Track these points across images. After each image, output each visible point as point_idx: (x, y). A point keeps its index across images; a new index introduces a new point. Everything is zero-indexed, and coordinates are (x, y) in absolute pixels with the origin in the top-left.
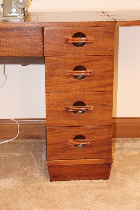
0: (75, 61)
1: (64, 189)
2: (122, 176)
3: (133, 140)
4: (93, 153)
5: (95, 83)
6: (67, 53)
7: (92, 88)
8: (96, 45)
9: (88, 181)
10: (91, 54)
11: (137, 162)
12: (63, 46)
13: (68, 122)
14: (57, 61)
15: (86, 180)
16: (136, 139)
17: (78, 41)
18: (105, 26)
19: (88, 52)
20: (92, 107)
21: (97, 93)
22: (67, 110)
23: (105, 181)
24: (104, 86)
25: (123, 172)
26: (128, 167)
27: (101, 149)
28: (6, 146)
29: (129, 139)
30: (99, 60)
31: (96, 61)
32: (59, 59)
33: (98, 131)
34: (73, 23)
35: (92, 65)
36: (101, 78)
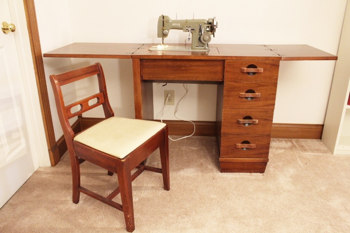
0: (247, 86)
1: (232, 180)
2: (274, 171)
3: (278, 140)
4: (255, 154)
5: (261, 103)
6: (241, 80)
7: (258, 106)
9: (249, 174)
10: (260, 81)
11: (284, 159)
12: (239, 74)
13: (238, 131)
14: (233, 85)
15: (248, 172)
16: (280, 139)
17: (250, 71)
18: (273, 60)
19: (258, 79)
20: (257, 121)
21: (262, 110)
22: (238, 122)
23: (262, 174)
24: (268, 105)
25: (274, 167)
26: (277, 163)
27: (261, 151)
28: (186, 140)
29: (275, 139)
30: (266, 86)
31: (263, 86)
32: (235, 84)
33: (260, 138)
35: (260, 90)
36: (266, 99)
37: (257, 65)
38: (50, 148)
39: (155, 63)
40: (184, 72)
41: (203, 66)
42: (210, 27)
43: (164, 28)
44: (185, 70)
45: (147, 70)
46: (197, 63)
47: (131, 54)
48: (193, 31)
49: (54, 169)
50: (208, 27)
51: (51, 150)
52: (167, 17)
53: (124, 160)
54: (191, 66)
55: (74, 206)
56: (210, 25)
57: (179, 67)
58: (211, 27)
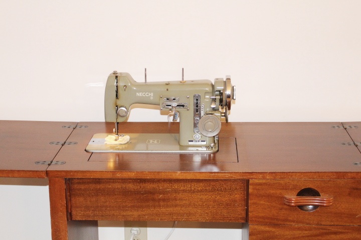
0: (300, 234)
6: (286, 220)
8: (337, 208)
10: (328, 223)
12: (281, 209)
14: (269, 232)
17: (306, 202)
19: (323, 219)
30: (341, 233)
31: (335, 233)
32: (273, 230)
34: (298, 174)
37: (319, 190)
39: (98, 186)
40: (162, 203)
41: (201, 191)
42: (218, 101)
43: (119, 102)
44: (164, 200)
45: (81, 199)
46: (188, 186)
47: (43, 168)
48: (181, 109)
50: (214, 100)
54: (176, 191)
56: (218, 97)
57: (151, 193)
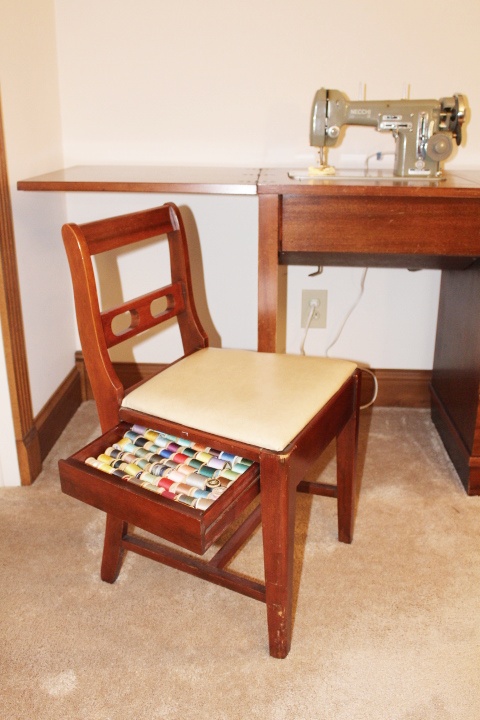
38: (21, 438)
42: (448, 119)
49: (30, 491)
50: (444, 119)
51: (24, 441)
52: (336, 92)
53: (282, 457)
54: (410, 214)
55: (106, 590)
56: (449, 115)
58: (453, 119)
